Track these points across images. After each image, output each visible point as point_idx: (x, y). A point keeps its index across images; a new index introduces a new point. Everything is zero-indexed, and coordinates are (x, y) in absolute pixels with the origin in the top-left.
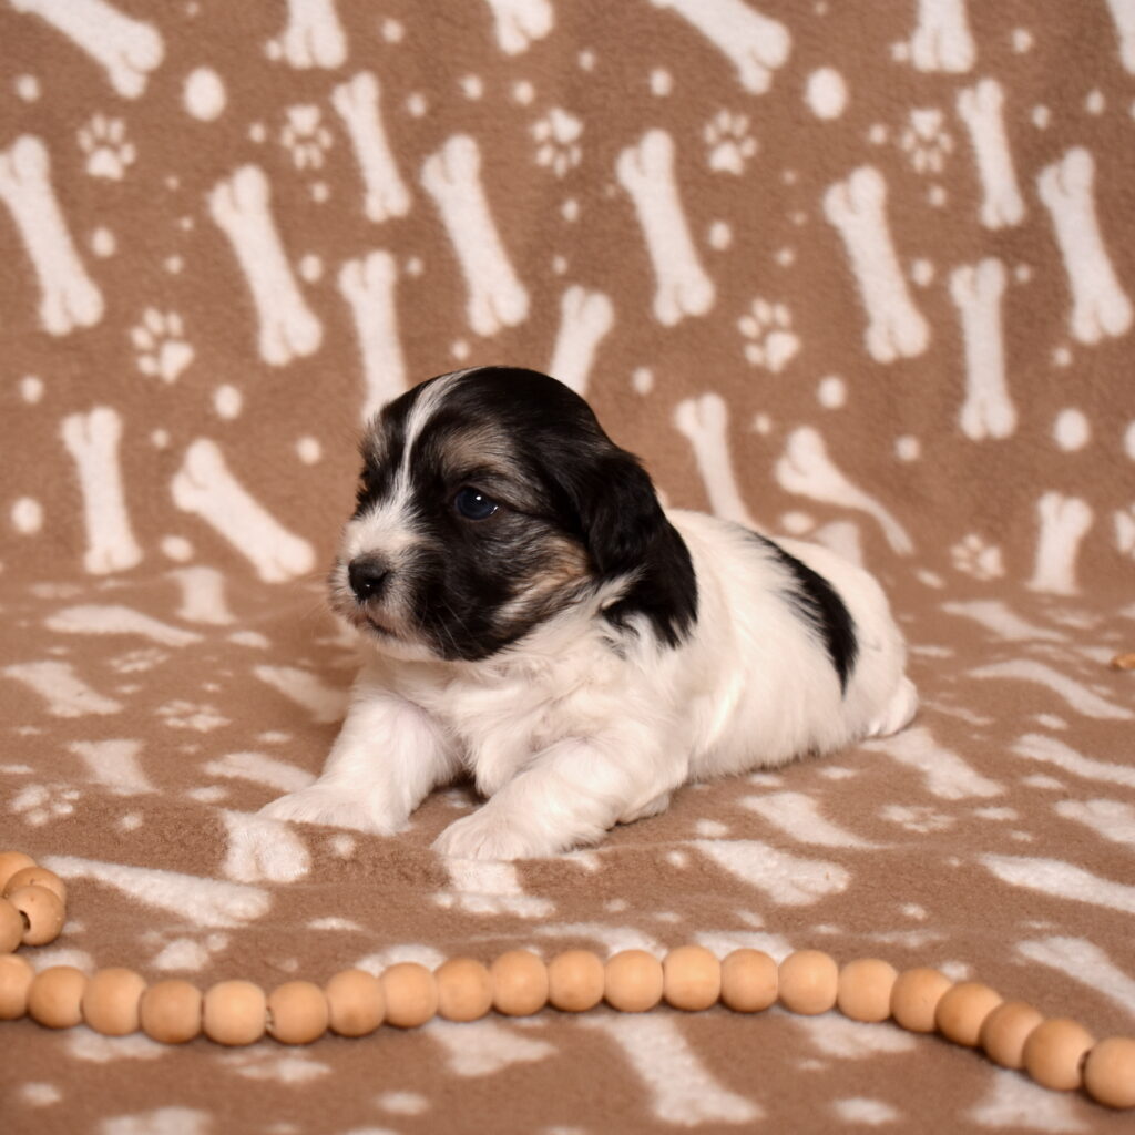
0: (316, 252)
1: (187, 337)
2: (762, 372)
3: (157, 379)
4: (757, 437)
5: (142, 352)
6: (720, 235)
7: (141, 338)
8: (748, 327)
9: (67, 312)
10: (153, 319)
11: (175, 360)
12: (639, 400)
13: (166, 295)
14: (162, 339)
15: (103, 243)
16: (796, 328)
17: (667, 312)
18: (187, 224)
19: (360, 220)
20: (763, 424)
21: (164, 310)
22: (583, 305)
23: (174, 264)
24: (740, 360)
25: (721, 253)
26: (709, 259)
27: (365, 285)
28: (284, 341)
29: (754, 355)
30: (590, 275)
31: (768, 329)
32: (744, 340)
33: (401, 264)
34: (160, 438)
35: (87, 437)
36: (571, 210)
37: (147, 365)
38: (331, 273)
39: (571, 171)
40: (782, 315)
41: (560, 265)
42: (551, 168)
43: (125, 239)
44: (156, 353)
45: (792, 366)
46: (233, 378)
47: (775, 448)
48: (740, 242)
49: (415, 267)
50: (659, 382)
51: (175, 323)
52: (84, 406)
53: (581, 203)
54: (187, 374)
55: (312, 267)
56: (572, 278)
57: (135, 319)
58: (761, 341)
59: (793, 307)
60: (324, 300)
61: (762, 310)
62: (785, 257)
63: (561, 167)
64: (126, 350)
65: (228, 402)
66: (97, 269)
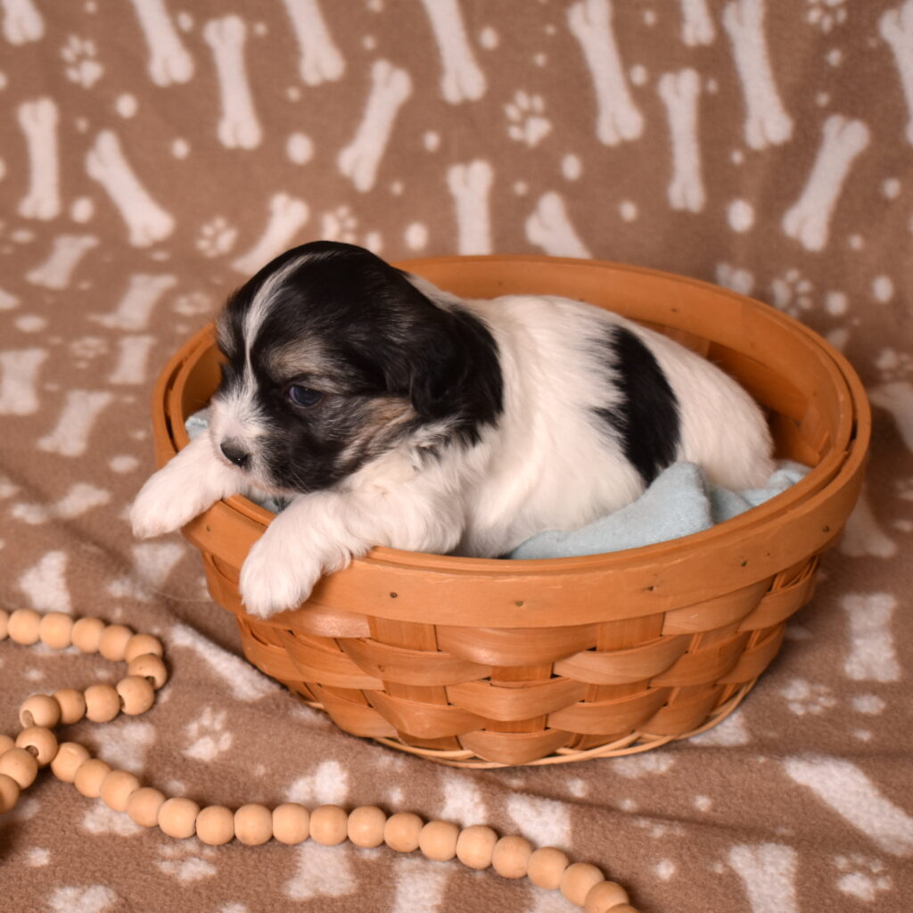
0: (643, 63)
1: (547, 114)
3: (521, 145)
5: (512, 123)
7: (512, 112)
9: (460, 88)
10: (522, 100)
11: (537, 130)
12: (886, 203)
13: (533, 82)
14: (528, 114)
15: (489, 38)
18: (551, 30)
19: (678, 43)
21: (531, 92)
22: (842, 129)
23: (540, 60)
27: (678, 93)
28: (615, 128)
30: (849, 106)
33: (703, 82)
34: (520, 188)
35: (466, 182)
36: (835, 57)
37: (515, 133)
38: (653, 81)
39: (835, 27)
41: (823, 99)
42: (819, 25)
43: (505, 37)
44: (522, 125)
46: (577, 150)
49: (712, 86)
50: (905, 190)
51: (538, 103)
52: (466, 158)
53: (845, 52)
54: (545, 142)
55: (639, 75)
56: (833, 109)
57: (509, 98)
60: (646, 99)
63: (827, 24)
64: (500, 120)
65: (572, 167)
66: (483, 58)
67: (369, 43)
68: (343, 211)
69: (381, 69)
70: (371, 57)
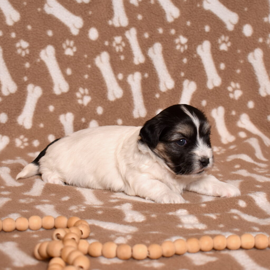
0: (121, 73)
1: (89, 95)
2: (233, 100)
3: (83, 105)
4: (232, 116)
5: (79, 99)
6: (222, 66)
7: (78, 95)
8: (230, 89)
9: (60, 89)
10: (81, 90)
12: (203, 108)
13: (84, 84)
14: (84, 95)
15: (69, 72)
16: (241, 89)
17: (210, 86)
18: (89, 66)
19: (133, 64)
20: (234, 113)
21: (84, 88)
22: (189, 84)
23: (86, 76)
24: (228, 97)
25: (223, 71)
26: (220, 72)
27: (134, 80)
28: (114, 95)
29: (231, 96)
30: (190, 77)
31: (234, 89)
32: (228, 92)
33: (143, 75)
34: (83, 120)
35: (66, 120)
36: (185, 61)
37: (80, 102)
38: (125, 77)
39: (185, 51)
40: (238, 86)
41: (183, 74)
42: (180, 50)
43: (73, 70)
44: (82, 99)
45: (241, 98)
46: (101, 105)
47: (237, 118)
48: (227, 68)
49: (146, 75)
50: (208, 103)
51: (87, 91)
52: (65, 112)
53: (188, 59)
54: (90, 103)
55: (120, 76)
56: (185, 78)
57: (77, 90)
58: (233, 92)
59: (241, 83)
60: (124, 84)
61: (233, 84)
62: (238, 71)
63: (182, 50)
64: (75, 98)
65: (100, 110)
66: (67, 78)
67: (26, 79)
68: (22, 137)
69: (30, 87)
70: (26, 84)
